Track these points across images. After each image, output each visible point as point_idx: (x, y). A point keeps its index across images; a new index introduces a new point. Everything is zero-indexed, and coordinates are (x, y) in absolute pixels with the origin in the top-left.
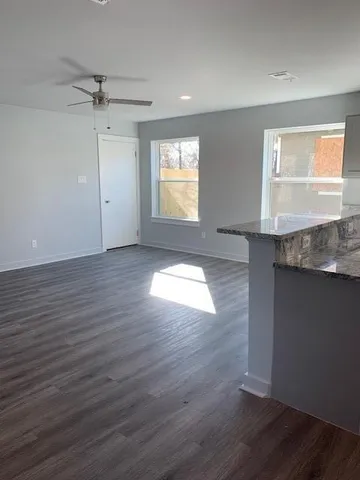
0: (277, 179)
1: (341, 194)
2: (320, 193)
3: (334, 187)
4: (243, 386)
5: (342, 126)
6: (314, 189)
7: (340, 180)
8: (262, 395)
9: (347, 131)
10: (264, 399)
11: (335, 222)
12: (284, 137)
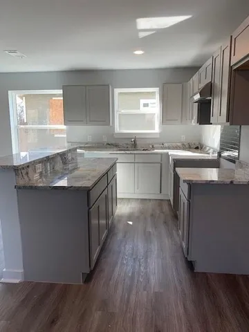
0: (22, 126)
1: (65, 136)
2: (56, 136)
3: (61, 131)
4: (3, 280)
5: (61, 92)
6: (52, 133)
7: (64, 127)
8: (17, 281)
9: (64, 95)
10: (20, 283)
11: (58, 154)
12: (27, 96)
